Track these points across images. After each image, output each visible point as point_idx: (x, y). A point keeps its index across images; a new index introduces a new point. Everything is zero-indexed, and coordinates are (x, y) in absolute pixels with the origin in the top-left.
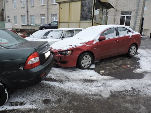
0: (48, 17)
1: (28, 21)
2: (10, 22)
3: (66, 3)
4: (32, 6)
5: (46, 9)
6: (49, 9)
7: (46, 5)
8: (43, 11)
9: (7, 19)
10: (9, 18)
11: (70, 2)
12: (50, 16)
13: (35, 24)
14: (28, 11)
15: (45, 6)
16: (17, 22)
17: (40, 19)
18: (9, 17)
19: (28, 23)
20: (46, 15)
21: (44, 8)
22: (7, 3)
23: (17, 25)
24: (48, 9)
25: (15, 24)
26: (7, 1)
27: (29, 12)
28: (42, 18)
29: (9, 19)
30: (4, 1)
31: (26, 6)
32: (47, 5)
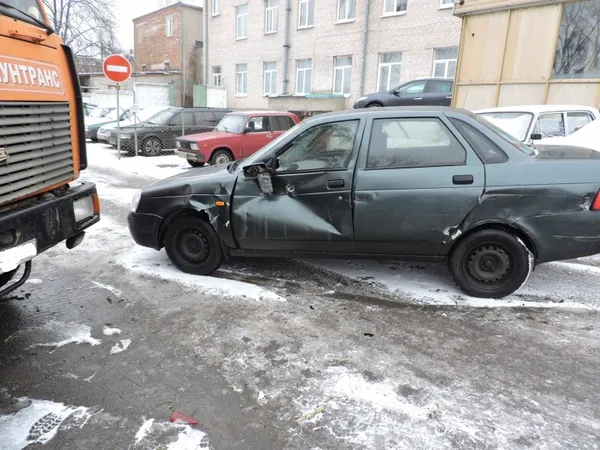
0: (364, 63)
1: (286, 81)
2: (222, 86)
3: (492, 13)
4: (306, 26)
5: (360, 36)
6: (371, 35)
7: (360, 18)
8: (349, 43)
9: (212, 75)
10: (219, 72)
11: (512, 9)
12: (372, 59)
13: (313, 93)
14: (287, 46)
15: (354, 25)
16: (245, 86)
17: (331, 71)
18: (218, 70)
19: (285, 88)
20: (357, 60)
21: (351, 31)
22: (217, 19)
23: (245, 95)
24: (367, 33)
25: (239, 91)
26: (217, 14)
27: (292, 50)
28: (338, 68)
29: (217, 75)
30: (207, 16)
31: (282, 27)
32: (363, 19)
